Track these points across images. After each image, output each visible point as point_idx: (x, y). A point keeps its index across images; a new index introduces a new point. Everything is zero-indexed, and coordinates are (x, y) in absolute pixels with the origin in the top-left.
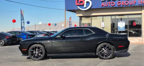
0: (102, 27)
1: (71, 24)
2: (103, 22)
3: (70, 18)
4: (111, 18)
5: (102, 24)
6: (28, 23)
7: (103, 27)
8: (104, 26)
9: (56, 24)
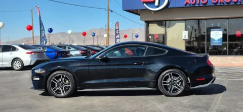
0: (183, 38)
1: (119, 34)
2: (185, 30)
3: (117, 24)
4: (199, 23)
5: (183, 34)
6: (51, 31)
8: (187, 38)
9: (94, 34)
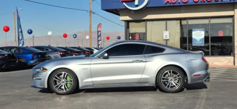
0: (165, 38)
1: (100, 36)
2: (166, 30)
3: (100, 25)
4: (181, 23)
5: (164, 35)
6: (30, 32)
7: (167, 40)
8: (168, 38)
9: (76, 35)
